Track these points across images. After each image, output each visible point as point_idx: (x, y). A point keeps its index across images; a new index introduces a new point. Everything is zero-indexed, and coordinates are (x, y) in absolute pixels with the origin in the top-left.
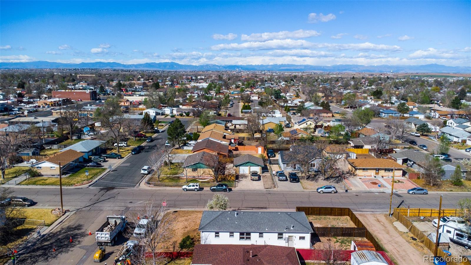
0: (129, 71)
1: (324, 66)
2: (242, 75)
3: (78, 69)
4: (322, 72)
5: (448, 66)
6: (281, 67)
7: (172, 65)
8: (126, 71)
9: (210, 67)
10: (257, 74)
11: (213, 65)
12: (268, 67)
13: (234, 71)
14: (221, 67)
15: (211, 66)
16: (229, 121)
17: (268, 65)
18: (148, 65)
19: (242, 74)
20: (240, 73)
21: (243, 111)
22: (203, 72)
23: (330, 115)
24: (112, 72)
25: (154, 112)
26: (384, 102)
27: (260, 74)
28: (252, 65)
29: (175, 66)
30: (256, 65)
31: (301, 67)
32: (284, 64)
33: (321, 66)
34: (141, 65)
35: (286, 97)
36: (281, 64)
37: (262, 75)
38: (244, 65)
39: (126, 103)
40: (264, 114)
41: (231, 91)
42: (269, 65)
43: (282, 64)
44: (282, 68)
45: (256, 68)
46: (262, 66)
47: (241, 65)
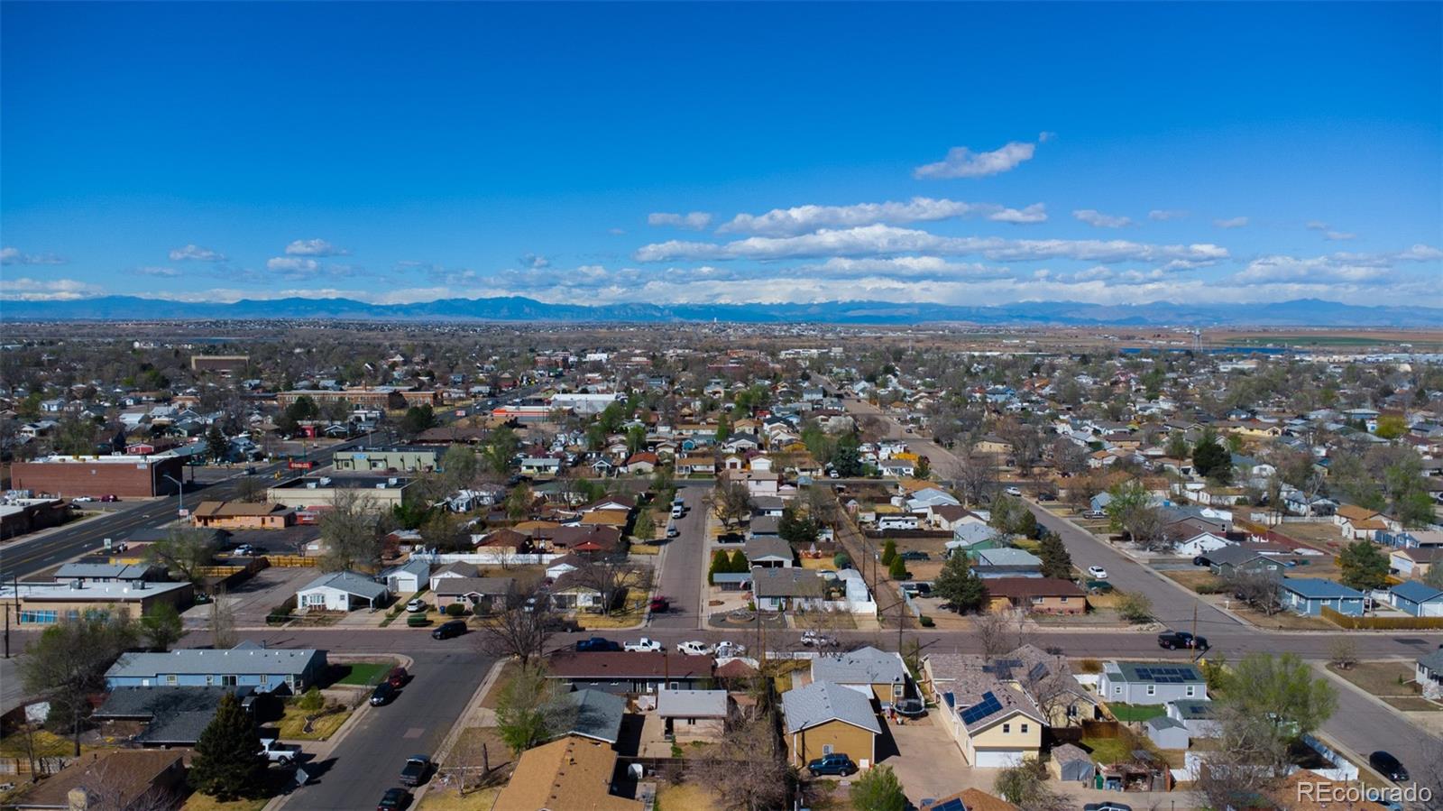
0: (382, 330)
1: (978, 308)
2: (732, 339)
3: (226, 323)
4: (975, 325)
5: (1352, 304)
6: (848, 310)
7: (518, 305)
8: (371, 330)
9: (631, 309)
10: (776, 337)
11: (642, 305)
12: (811, 310)
13: (704, 327)
14: (667, 311)
15: (636, 308)
16: (644, 681)
17: (811, 305)
18: (443, 306)
19: (728, 336)
20: (723, 334)
21: (718, 577)
22: (609, 328)
23: (1077, 604)
24: (329, 331)
25: (342, 598)
26: (1248, 498)
27: (785, 337)
28: (760, 304)
29: (527, 310)
30: (772, 304)
31: (909, 310)
32: (857, 300)
33: (969, 308)
34: (421, 307)
35: (880, 467)
36: (848, 300)
37: (792, 339)
38: (736, 306)
39: (268, 519)
40: (802, 600)
41: (684, 432)
42: (813, 305)
43: (852, 302)
44: (850, 313)
45: (773, 313)
46: (791, 306)
47: (728, 305)
